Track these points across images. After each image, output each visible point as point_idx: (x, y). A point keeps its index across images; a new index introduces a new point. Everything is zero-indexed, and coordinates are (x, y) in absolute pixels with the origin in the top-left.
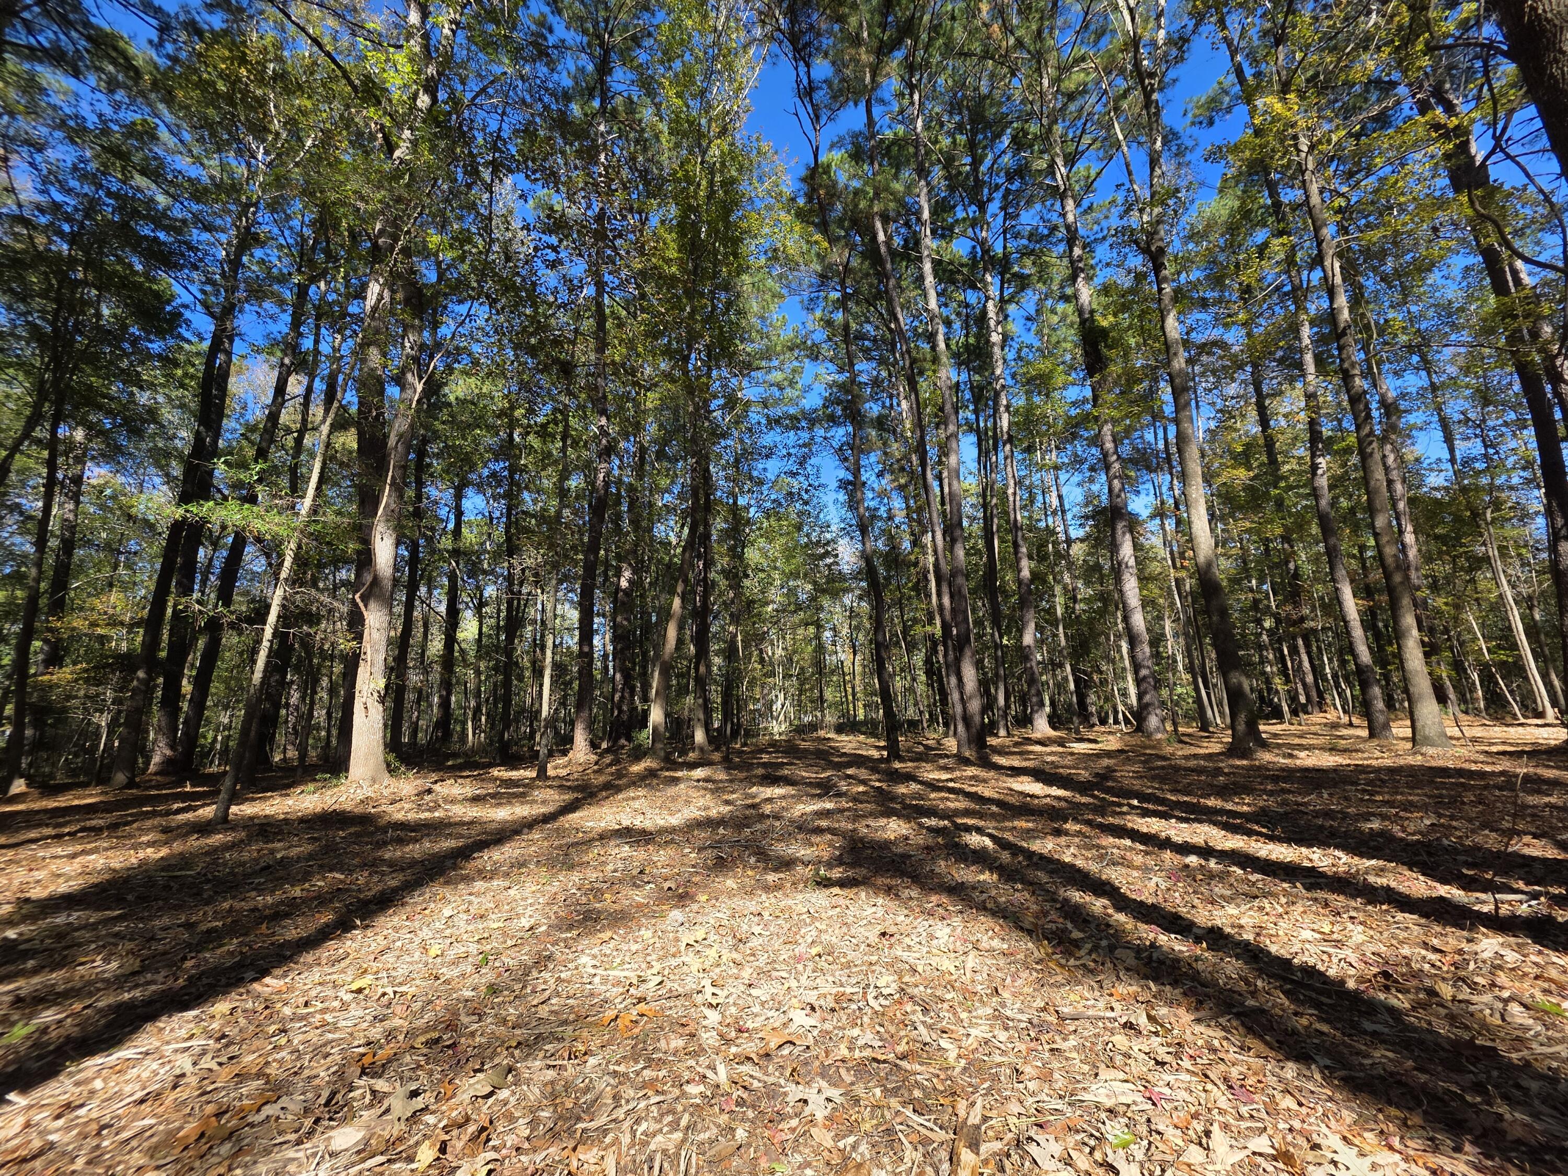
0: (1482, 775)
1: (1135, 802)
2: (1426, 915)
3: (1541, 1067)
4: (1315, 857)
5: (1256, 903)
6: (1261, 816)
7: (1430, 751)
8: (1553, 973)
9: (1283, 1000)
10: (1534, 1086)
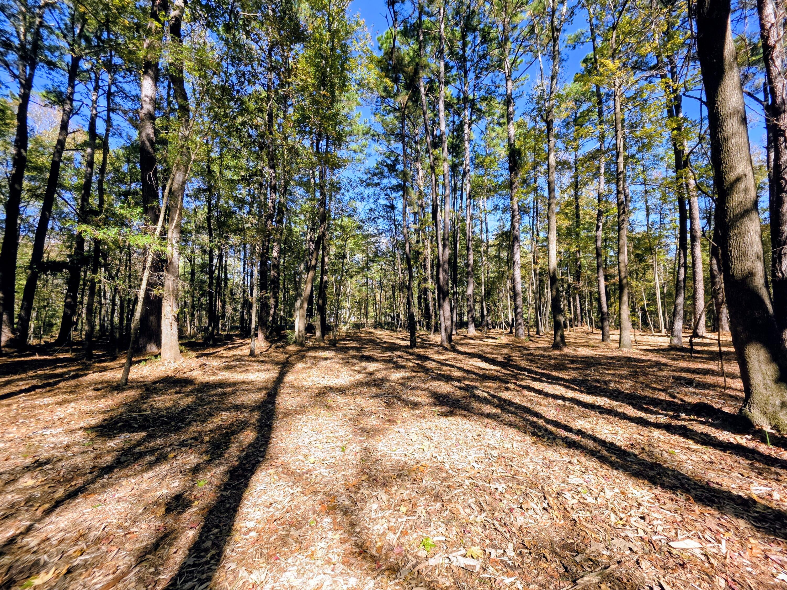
0: (643, 361)
1: (526, 373)
2: (637, 423)
3: (671, 468)
4: (598, 400)
5: (587, 419)
6: (574, 381)
7: (625, 350)
8: (672, 442)
9: (606, 453)
10: (670, 473)
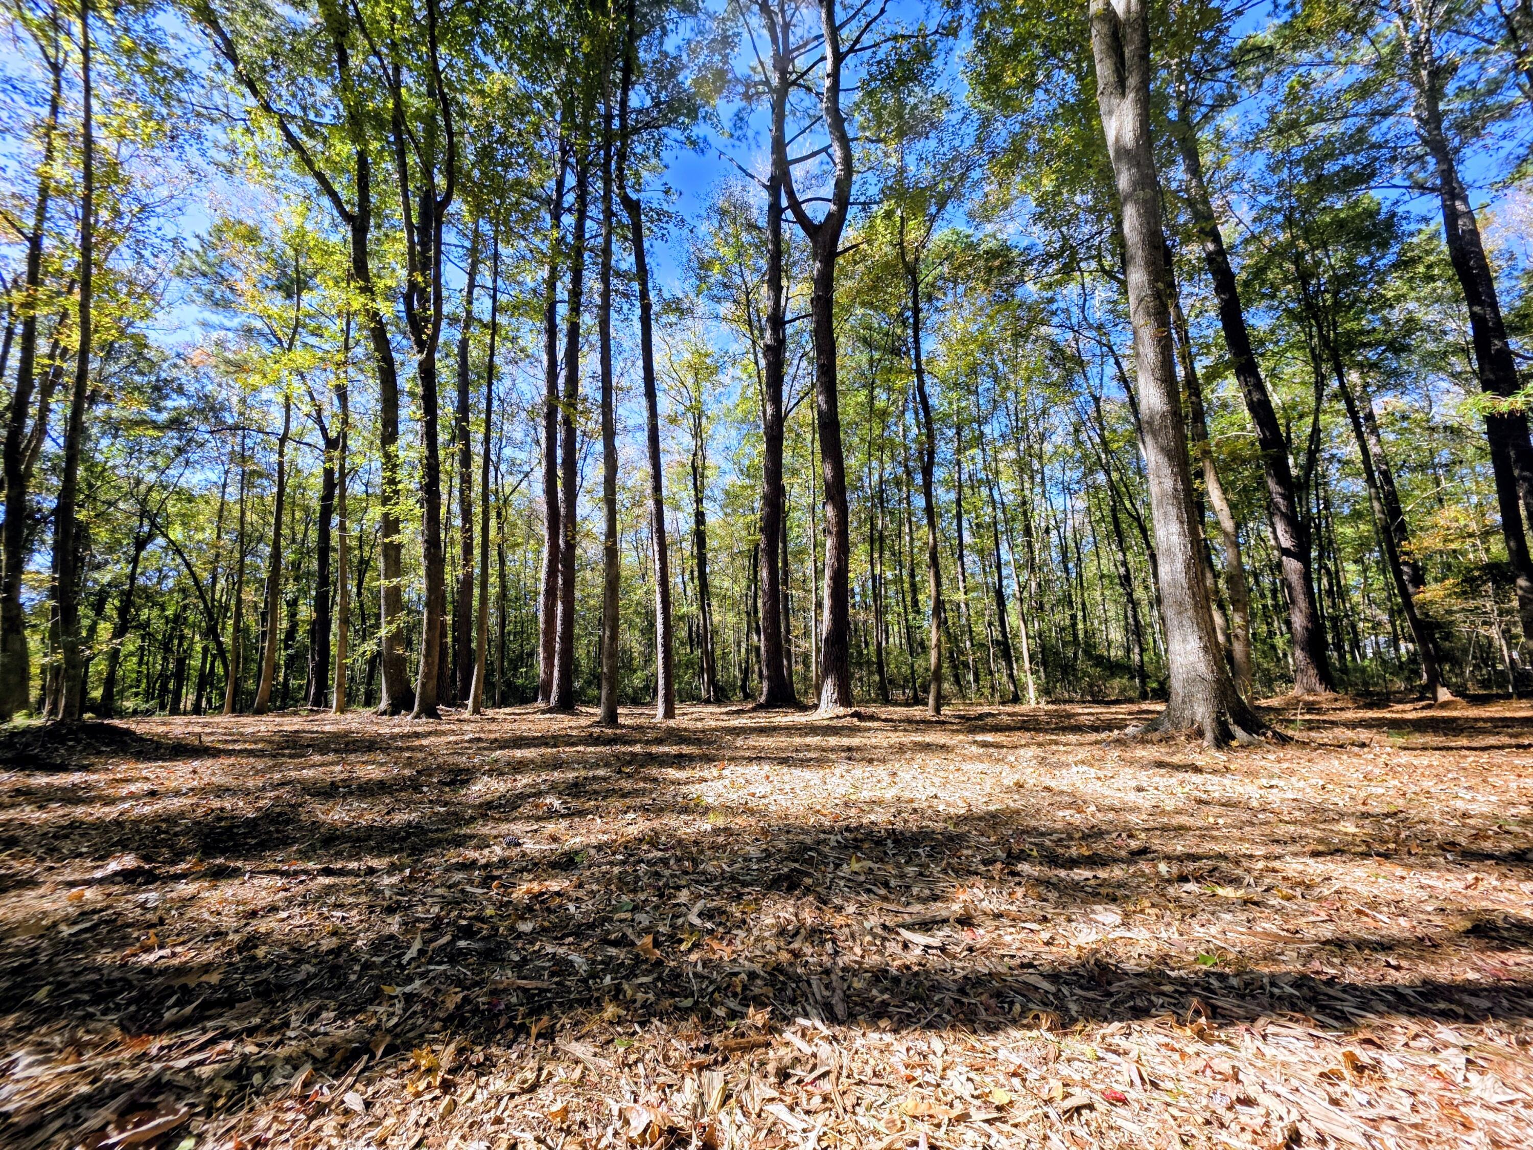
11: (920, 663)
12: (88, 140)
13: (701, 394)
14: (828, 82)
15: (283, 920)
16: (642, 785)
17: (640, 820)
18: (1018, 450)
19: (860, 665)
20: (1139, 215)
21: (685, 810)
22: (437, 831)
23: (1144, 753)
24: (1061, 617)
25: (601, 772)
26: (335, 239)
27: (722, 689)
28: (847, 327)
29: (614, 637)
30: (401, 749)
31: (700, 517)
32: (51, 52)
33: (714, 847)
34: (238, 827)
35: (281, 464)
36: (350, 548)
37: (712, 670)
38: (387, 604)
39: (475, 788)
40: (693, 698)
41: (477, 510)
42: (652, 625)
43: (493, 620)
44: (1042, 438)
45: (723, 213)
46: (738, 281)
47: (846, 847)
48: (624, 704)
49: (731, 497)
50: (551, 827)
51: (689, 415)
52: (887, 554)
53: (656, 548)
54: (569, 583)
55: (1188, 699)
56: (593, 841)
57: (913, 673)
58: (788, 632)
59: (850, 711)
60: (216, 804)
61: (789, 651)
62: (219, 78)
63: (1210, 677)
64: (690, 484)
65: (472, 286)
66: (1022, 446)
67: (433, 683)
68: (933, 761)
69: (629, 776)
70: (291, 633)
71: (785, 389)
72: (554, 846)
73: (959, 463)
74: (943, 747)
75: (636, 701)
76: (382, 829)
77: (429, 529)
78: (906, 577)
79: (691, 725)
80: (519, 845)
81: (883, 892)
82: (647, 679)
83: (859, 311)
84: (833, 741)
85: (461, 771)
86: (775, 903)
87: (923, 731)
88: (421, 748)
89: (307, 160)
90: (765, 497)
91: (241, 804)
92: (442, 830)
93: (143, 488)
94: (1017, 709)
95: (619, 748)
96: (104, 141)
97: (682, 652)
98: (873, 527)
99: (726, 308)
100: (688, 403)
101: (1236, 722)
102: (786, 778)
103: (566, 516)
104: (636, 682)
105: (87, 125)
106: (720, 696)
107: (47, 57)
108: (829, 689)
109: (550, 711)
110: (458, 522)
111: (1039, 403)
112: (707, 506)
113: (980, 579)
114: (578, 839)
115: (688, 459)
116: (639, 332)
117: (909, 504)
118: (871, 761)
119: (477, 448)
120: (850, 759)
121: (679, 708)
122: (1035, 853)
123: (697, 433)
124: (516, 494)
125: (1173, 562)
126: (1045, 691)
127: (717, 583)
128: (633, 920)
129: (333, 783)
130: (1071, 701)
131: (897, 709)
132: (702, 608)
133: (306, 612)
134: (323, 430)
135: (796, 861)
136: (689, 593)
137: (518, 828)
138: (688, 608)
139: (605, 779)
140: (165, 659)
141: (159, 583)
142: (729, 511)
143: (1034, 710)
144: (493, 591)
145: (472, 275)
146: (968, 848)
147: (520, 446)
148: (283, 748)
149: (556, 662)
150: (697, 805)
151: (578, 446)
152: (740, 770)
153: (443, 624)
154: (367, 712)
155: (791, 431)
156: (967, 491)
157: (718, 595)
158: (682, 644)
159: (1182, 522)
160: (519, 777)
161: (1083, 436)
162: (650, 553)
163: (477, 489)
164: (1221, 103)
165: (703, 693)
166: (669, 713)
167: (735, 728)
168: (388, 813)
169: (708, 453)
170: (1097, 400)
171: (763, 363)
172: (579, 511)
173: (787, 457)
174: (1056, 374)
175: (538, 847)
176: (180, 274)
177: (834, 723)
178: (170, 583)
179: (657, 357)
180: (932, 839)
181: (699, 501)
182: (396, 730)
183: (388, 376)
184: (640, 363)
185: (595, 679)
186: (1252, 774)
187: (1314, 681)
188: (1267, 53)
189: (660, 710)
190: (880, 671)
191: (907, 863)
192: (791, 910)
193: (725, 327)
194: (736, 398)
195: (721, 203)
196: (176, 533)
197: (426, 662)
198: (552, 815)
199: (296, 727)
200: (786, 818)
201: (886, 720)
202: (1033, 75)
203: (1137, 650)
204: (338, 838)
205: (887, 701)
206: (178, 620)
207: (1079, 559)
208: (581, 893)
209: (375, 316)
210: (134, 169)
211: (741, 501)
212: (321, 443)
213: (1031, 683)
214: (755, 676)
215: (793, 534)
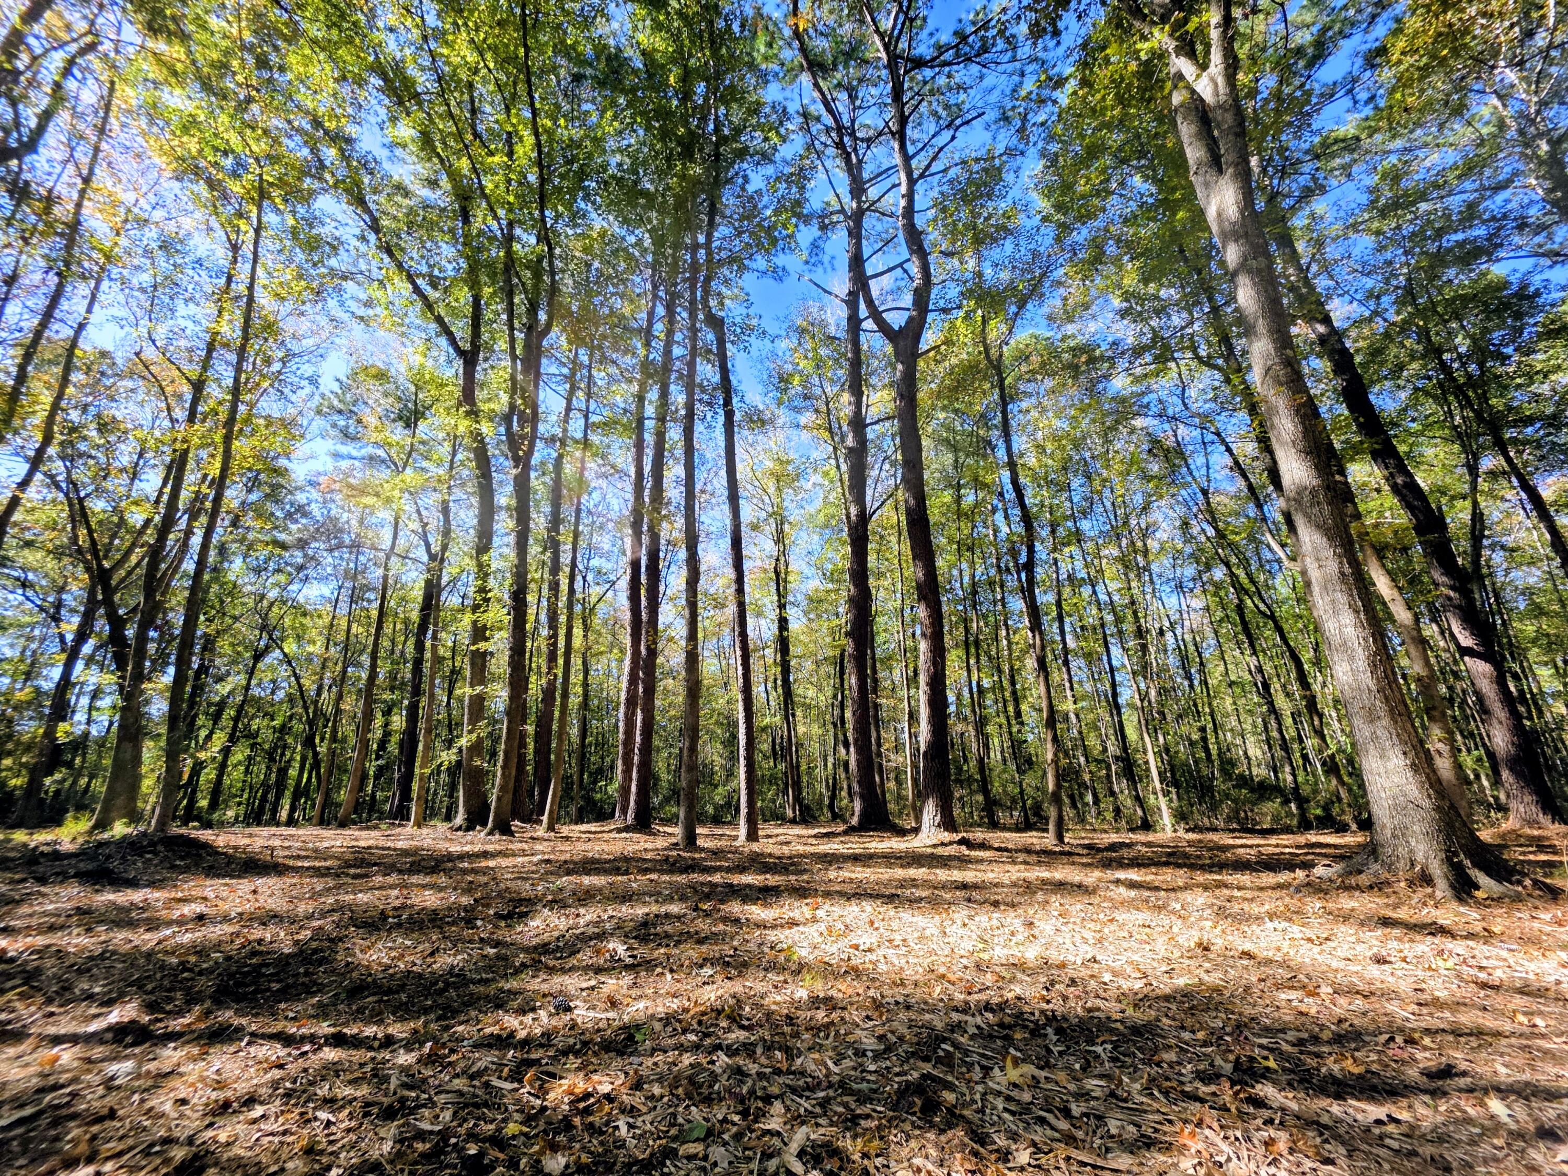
11: (1030, 780)
12: (251, 299)
13: (783, 500)
14: (903, 203)
15: (254, 1121)
16: (721, 927)
17: (719, 978)
18: (1120, 547)
19: (959, 781)
20: (1255, 284)
21: (772, 967)
22: (480, 981)
23: (1353, 904)
24: (1190, 729)
25: (675, 908)
26: (449, 373)
27: (808, 808)
28: (930, 430)
29: (693, 749)
30: (465, 872)
31: (783, 623)
32: (233, 237)
33: (814, 1029)
34: (267, 965)
35: (385, 578)
36: (444, 658)
37: (797, 785)
38: (470, 714)
39: (533, 924)
40: (779, 817)
41: (563, 619)
42: (734, 737)
43: (574, 732)
44: (1145, 534)
45: (802, 331)
46: (818, 391)
47: (991, 1037)
48: (703, 823)
49: (815, 602)
50: (612, 984)
51: (772, 520)
52: (984, 659)
53: (739, 653)
54: (650, 691)
55: (1401, 832)
56: (661, 1010)
57: (1022, 792)
58: (879, 745)
59: (956, 837)
60: (257, 933)
61: (881, 765)
62: (363, 248)
63: (1426, 803)
64: (773, 588)
65: (569, 409)
66: (1124, 542)
67: (509, 797)
68: (1076, 906)
69: (707, 914)
70: (383, 744)
71: (869, 492)
72: (611, 1015)
73: (1056, 561)
74: (1080, 888)
75: (717, 821)
76: (420, 976)
77: (514, 636)
78: (1006, 683)
79: (776, 850)
80: (569, 1009)
81: (1064, 1125)
82: (729, 797)
83: (942, 415)
84: (942, 875)
85: (521, 901)
86: (908, 1138)
87: (1048, 865)
88: (485, 871)
89: (429, 305)
90: (851, 600)
91: (282, 934)
92: (486, 982)
93: (265, 603)
94: (1151, 837)
95: (696, 877)
96: (263, 299)
97: (766, 766)
98: (967, 630)
99: (807, 418)
100: (770, 510)
101: (1475, 865)
102: (895, 925)
103: (649, 622)
104: (717, 798)
105: (251, 288)
106: (806, 816)
107: (229, 240)
108: (930, 812)
109: (627, 829)
110: (545, 632)
111: (1139, 499)
112: (792, 613)
113: (1088, 687)
114: (641, 1005)
115: (770, 565)
116: (723, 444)
117: (1004, 606)
118: (996, 904)
119: (565, 558)
120: (969, 900)
121: (764, 829)
122: (1272, 1064)
123: (780, 539)
124: (601, 604)
125: (1351, 659)
126: (1181, 816)
127: (800, 691)
128: (705, 1158)
129: (383, 912)
130: (1215, 830)
131: (1008, 835)
132: (786, 718)
133: (398, 721)
134: (428, 546)
135: (926, 1059)
136: (772, 703)
137: (572, 983)
138: (770, 718)
139: (678, 918)
140: (269, 768)
141: (273, 693)
142: (812, 616)
143: (1173, 839)
144: (574, 701)
145: (569, 401)
146: (1169, 1047)
147: (607, 556)
148: (350, 866)
149: (634, 775)
150: (788, 960)
151: (662, 555)
152: (837, 910)
153: (523, 735)
154: (442, 827)
155: (875, 533)
156: (1067, 591)
157: (804, 705)
158: (765, 757)
159: (1357, 612)
160: (582, 911)
161: (1195, 531)
162: (732, 661)
163: (563, 598)
164: (1307, 194)
165: (789, 813)
166: (752, 836)
167: (826, 855)
168: (432, 954)
169: (791, 559)
170: (1205, 492)
171: (844, 467)
172: (661, 619)
173: (872, 559)
174: (1155, 468)
175: (592, 1014)
176: (319, 412)
177: (940, 851)
178: (281, 694)
179: (740, 467)
180: (1112, 1031)
181: (782, 606)
182: (467, 848)
183: (486, 491)
184: (723, 473)
185: (674, 794)
186: (1529, 941)
187: (1534, 811)
188: (1351, 145)
189: (742, 831)
190: (985, 791)
191: (1084, 1069)
192: (933, 1152)
193: (805, 435)
194: (818, 504)
195: (799, 322)
196: (290, 647)
197: (503, 774)
198: (614, 966)
199: (371, 843)
200: (902, 984)
201: (999, 849)
202: (1108, 180)
203: (1288, 769)
204: (367, 987)
205: (994, 825)
206: (284, 730)
207: (1201, 664)
208: (638, 1100)
209: (478, 437)
210: (289, 326)
211: (826, 606)
212: (425, 558)
213: (1164, 807)
214: (844, 793)
215: (879, 639)
